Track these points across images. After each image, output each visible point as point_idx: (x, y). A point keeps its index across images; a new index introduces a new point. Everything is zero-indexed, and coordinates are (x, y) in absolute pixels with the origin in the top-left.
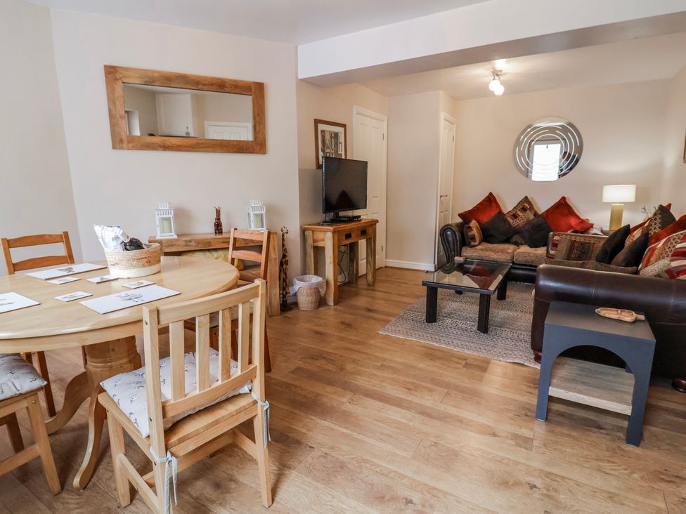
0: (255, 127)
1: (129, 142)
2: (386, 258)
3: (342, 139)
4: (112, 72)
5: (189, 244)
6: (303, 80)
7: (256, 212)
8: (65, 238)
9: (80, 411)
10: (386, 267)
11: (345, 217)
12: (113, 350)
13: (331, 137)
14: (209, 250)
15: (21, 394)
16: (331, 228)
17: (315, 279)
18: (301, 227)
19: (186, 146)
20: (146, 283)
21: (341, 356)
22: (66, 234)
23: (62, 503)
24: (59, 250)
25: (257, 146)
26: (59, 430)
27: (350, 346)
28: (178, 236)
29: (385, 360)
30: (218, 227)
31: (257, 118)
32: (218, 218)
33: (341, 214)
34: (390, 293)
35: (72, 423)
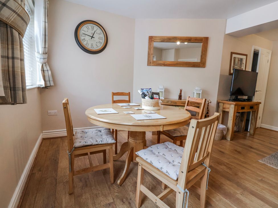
0: (202, 56)
1: (153, 63)
2: (261, 123)
3: (244, 62)
4: (151, 38)
5: (168, 102)
6: (227, 34)
7: (197, 92)
8: (129, 94)
9: (124, 156)
10: (261, 128)
11: (241, 99)
12: (138, 136)
13: (239, 60)
14: (175, 106)
15: (108, 144)
16: (234, 103)
17: (221, 126)
18: (217, 101)
19: (172, 65)
20: (153, 112)
21: (235, 167)
22: (129, 93)
23: (113, 188)
24: (126, 98)
25: (202, 64)
26: (117, 160)
27: (240, 163)
28: (165, 99)
29: (264, 177)
30: (180, 97)
31: (203, 53)
32: (181, 94)
33: (239, 97)
34: (264, 141)
35: (121, 159)
